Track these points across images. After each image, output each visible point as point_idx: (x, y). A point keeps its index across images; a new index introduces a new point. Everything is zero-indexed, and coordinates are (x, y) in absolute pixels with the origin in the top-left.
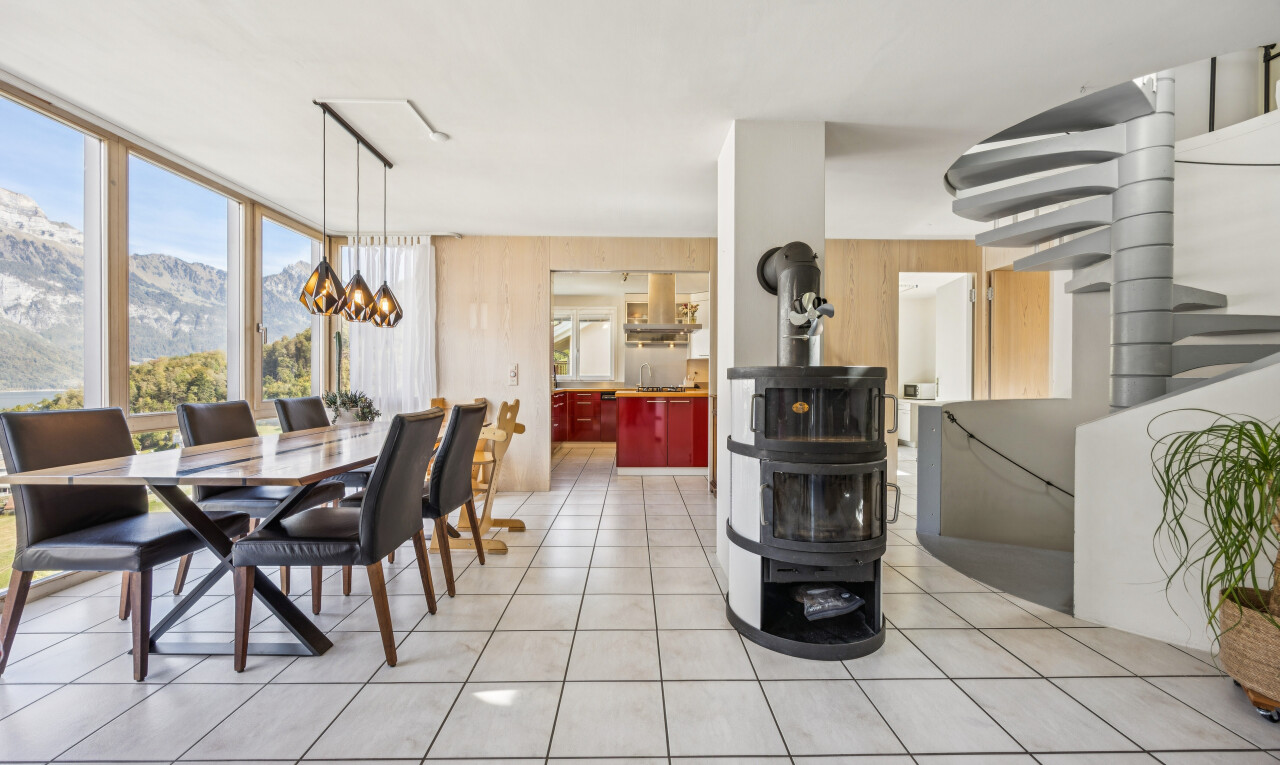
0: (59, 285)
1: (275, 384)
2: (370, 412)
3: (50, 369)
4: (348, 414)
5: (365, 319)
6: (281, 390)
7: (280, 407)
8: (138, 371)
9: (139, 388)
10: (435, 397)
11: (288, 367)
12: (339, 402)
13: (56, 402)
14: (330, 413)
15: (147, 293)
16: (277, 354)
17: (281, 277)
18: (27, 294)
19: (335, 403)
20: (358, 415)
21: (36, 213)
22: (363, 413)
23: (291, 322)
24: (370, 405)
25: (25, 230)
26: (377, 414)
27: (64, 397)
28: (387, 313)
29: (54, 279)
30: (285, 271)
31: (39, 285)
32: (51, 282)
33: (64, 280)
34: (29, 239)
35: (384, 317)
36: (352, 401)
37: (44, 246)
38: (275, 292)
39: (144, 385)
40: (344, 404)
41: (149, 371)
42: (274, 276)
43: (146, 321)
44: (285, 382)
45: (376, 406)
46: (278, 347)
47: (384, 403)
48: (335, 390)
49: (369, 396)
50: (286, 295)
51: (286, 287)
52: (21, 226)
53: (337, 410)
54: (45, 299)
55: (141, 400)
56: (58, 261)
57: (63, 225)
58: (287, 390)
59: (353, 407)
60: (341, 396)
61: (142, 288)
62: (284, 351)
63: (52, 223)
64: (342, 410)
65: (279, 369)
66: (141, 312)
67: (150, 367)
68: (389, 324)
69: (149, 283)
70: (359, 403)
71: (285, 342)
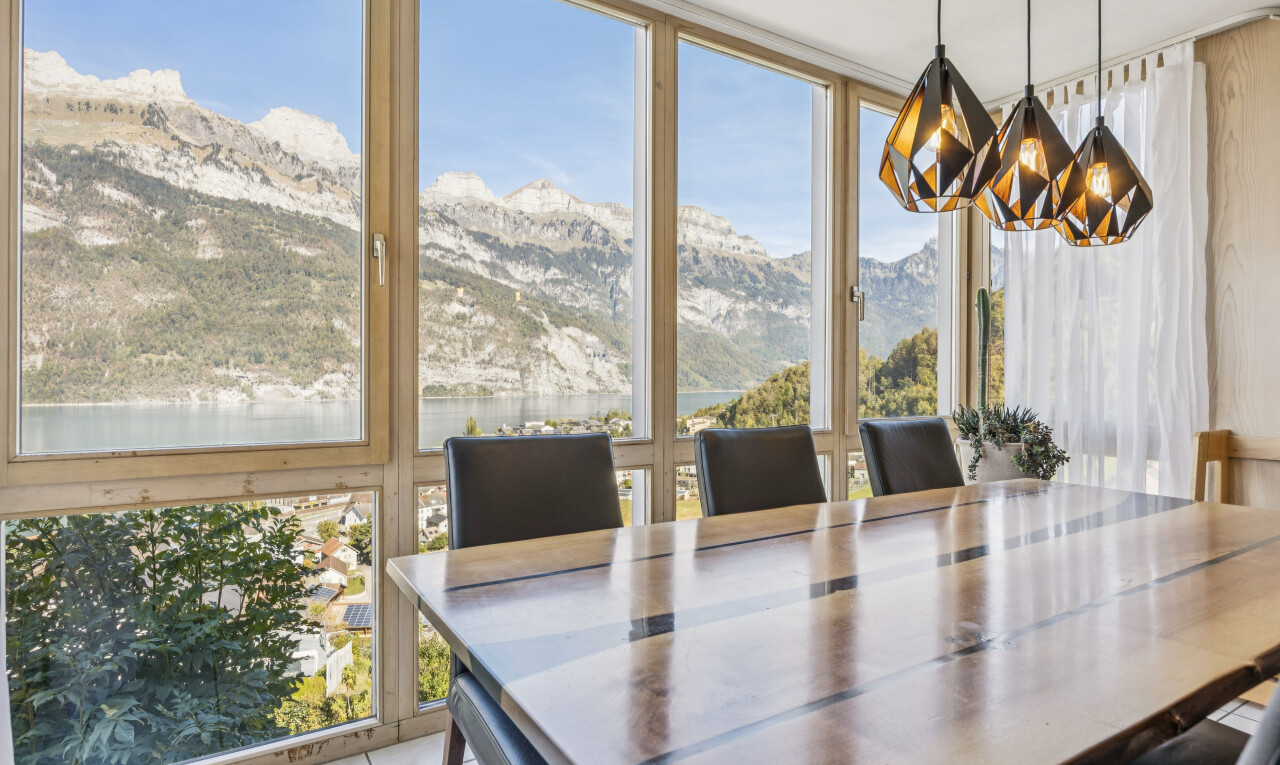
0: (743, 294)
1: (914, 388)
2: (1046, 454)
3: (737, 371)
4: (1002, 455)
5: (1047, 213)
6: (921, 395)
7: (866, 435)
8: (794, 373)
9: (795, 390)
10: (1206, 428)
11: (928, 366)
12: (982, 428)
13: (740, 401)
14: (963, 452)
15: (802, 293)
16: (916, 350)
17: (921, 256)
18: (724, 304)
19: (975, 430)
20: (1019, 459)
21: (730, 231)
22: (1031, 455)
23: (932, 310)
24: (1045, 440)
25: (724, 249)
26: (1061, 458)
27: (745, 398)
28: (1109, 200)
29: (739, 289)
30: (927, 247)
31: (732, 295)
32: (738, 292)
33: (747, 289)
34: (726, 255)
35: (1097, 212)
36: (1010, 428)
37: (735, 260)
38: (915, 275)
39: (798, 386)
40: (992, 433)
41: (803, 372)
42: (915, 255)
43: (801, 321)
44: (925, 385)
45: (1058, 441)
46: (918, 342)
47: (1073, 436)
48: (976, 405)
49: (1043, 418)
50: (927, 277)
51: (927, 267)
52: (721, 245)
53: (978, 444)
54: (734, 308)
55: (796, 402)
56: (743, 272)
57: (746, 238)
58: (927, 395)
59: (1010, 440)
60: (987, 418)
61: (799, 288)
62: (924, 346)
63: (739, 237)
64: (988, 444)
65: (919, 368)
66: (798, 312)
67: (804, 369)
68: (1113, 230)
69: (804, 282)
70: (1024, 435)
71: (926, 335)
